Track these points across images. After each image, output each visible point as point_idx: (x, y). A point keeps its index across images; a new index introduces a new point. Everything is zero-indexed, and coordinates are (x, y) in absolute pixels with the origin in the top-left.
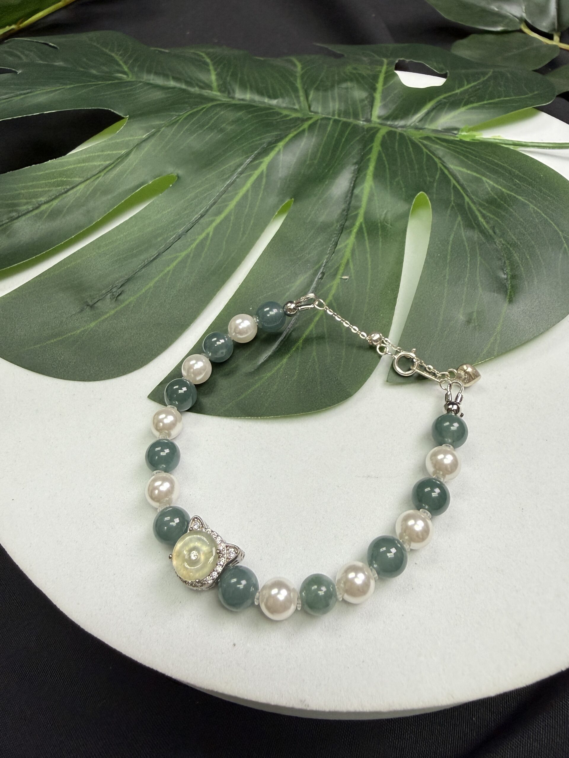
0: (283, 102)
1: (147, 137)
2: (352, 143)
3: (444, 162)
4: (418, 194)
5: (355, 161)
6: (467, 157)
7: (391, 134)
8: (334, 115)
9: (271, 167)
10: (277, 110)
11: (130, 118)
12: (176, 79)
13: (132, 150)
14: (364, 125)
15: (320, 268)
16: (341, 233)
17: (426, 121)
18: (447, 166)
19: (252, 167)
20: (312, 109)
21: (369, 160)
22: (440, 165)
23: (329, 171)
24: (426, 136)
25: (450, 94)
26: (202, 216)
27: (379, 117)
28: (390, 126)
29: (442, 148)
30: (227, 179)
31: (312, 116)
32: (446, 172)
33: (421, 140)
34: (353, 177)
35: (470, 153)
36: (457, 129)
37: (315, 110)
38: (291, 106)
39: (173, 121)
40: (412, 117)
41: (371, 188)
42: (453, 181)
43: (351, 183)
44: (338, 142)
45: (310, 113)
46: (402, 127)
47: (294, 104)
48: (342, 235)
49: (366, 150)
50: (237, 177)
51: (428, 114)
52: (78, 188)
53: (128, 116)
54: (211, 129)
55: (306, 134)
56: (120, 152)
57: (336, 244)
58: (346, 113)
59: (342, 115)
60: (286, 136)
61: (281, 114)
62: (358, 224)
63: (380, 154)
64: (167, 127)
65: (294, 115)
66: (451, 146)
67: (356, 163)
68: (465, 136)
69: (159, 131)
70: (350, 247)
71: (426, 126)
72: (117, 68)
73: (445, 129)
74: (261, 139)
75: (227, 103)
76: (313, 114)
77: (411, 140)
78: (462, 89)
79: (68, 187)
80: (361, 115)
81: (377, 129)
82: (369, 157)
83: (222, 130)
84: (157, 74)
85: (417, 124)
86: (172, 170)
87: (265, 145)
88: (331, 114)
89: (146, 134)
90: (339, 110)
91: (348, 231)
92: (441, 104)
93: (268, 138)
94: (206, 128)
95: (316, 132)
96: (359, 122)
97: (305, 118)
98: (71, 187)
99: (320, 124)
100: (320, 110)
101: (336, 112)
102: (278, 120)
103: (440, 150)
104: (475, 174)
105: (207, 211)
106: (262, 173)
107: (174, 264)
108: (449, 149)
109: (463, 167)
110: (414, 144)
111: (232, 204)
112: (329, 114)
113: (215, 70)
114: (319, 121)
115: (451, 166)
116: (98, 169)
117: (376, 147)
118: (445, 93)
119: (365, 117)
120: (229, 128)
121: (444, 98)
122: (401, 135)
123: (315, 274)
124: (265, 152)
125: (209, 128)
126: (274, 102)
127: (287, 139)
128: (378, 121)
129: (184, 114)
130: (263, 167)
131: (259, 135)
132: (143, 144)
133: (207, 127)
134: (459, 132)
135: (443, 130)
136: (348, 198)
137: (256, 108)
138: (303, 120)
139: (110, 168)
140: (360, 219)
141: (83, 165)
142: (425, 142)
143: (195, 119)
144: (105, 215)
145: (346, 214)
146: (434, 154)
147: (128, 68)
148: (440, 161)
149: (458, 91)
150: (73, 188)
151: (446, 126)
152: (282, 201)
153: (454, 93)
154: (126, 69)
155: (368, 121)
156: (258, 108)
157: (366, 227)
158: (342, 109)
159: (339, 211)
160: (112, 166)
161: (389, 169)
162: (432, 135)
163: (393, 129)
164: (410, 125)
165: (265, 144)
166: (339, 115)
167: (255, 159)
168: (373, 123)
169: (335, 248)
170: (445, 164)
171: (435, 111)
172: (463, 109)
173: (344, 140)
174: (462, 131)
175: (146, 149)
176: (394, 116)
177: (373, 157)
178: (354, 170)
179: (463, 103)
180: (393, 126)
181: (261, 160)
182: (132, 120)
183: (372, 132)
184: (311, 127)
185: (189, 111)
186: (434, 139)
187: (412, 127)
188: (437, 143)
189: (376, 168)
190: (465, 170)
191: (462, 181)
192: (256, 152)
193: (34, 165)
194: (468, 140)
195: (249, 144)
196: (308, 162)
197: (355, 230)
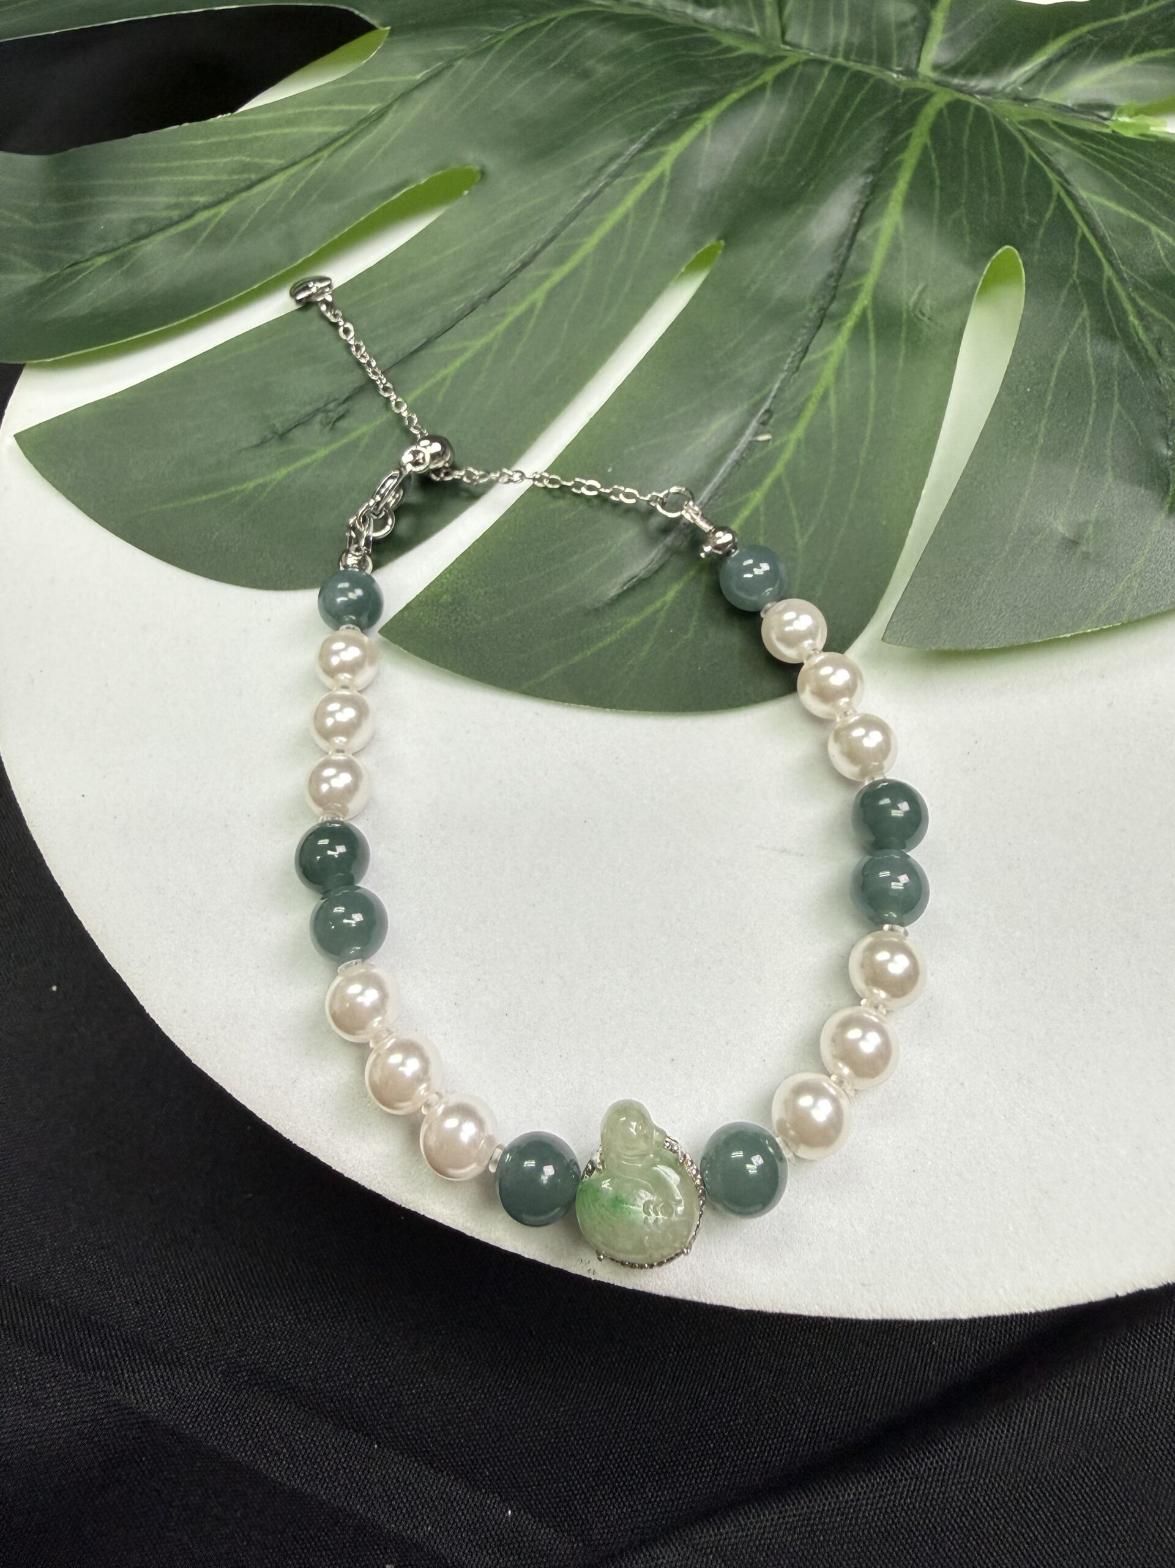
0: (726, 18)
1: (423, 79)
2: (866, 124)
3: (1069, 183)
4: (1000, 251)
5: (868, 164)
6: (1122, 176)
7: (957, 109)
8: (834, 54)
9: (682, 165)
10: (711, 33)
11: (392, 33)
13: (390, 106)
14: (899, 83)
15: (764, 399)
16: (819, 327)
17: (1040, 83)
18: (1074, 192)
19: (641, 162)
20: (788, 37)
21: (899, 165)
22: (1057, 188)
23: (807, 185)
24: (1036, 117)
25: (1105, 22)
26: (524, 265)
27: (936, 67)
28: (959, 89)
29: (1068, 150)
30: (583, 188)
31: (786, 54)
32: (1070, 205)
33: (1023, 128)
34: (859, 201)
35: (1131, 167)
36: (1110, 108)
37: (796, 41)
38: (744, 27)
39: (483, 47)
40: (1010, 72)
41: (897, 230)
42: (1083, 228)
43: (853, 215)
44: (836, 117)
45: (782, 46)
46: (982, 93)
47: (750, 24)
48: (821, 331)
49: (894, 142)
50: (607, 185)
51: (1047, 66)
52: (275, 180)
53: (388, 28)
54: (561, 69)
55: (768, 94)
56: (364, 107)
57: (805, 351)
58: (863, 53)
59: (853, 57)
60: (722, 97)
61: (718, 43)
62: (857, 309)
63: (925, 151)
64: (469, 58)
65: (747, 48)
66: (1089, 147)
67: (870, 171)
68: (1124, 125)
69: (449, 66)
70: (834, 360)
71: (1040, 96)
73: (1081, 106)
74: (666, 101)
75: (603, 12)
76: (788, 48)
77: (999, 124)
78: (1134, 14)
79: (253, 177)
80: (895, 59)
81: (925, 95)
82: (897, 159)
83: (585, 74)
85: (1020, 89)
86: (473, 158)
87: (674, 115)
88: (830, 49)
89: (421, 71)
90: (849, 45)
91: (835, 324)
92: (1080, 45)
93: (684, 98)
94: (552, 65)
95: (789, 94)
96: (890, 73)
97: (771, 56)
98: (259, 176)
99: (801, 76)
100: (805, 41)
101: (841, 48)
102: (710, 58)
103: (1063, 155)
104: (1134, 216)
105: (536, 254)
106: (662, 176)
107: (458, 363)
108: (1084, 153)
109: (1109, 198)
110: (1005, 134)
111: (591, 243)
112: (824, 51)
114: (800, 67)
115: (1083, 194)
116: (317, 143)
117: (920, 136)
118: (1095, 19)
119: (905, 62)
120: (602, 70)
121: (1088, 32)
122: (978, 109)
123: (752, 413)
124: (673, 130)
125: (559, 65)
126: (706, 15)
127: (724, 105)
128: (933, 75)
129: (510, 31)
130: (665, 164)
131: (663, 91)
132: (416, 94)
133: (555, 63)
134: (1112, 114)
135: (1076, 108)
136: (843, 250)
137: (662, 28)
138: (766, 62)
139: (342, 141)
140: (863, 301)
141: (287, 130)
142: (1032, 133)
143: (531, 43)
144: (324, 245)
145: (834, 284)
146: (1048, 162)
148: (1060, 179)
149: (1124, 17)
150: (261, 181)
151: (1084, 98)
152: (698, 244)
153: (1115, 20)
155: (911, 73)
156: (670, 27)
157: (874, 317)
158: (856, 41)
159: (820, 277)
160: (347, 138)
161: (942, 189)
162: (1050, 117)
163: (964, 97)
164: (1004, 89)
165: (675, 113)
166: (846, 57)
167: (648, 146)
168: (920, 77)
169: (802, 358)
170: (1070, 188)
171: (1064, 62)
172: (1129, 62)
173: (848, 115)
174: (1120, 113)
175: (420, 107)
176: (968, 68)
177: (910, 158)
178: (864, 186)
179: (1132, 47)
180: (965, 88)
181: (662, 149)
182: (395, 38)
183: (915, 100)
184: (781, 80)
185: (519, 25)
186: (1054, 127)
187: (1006, 96)
188: (1057, 137)
189: (912, 185)
190: (1113, 206)
191: (1103, 229)
192: (653, 129)
193: (186, 124)
194: (1130, 134)
195: (640, 109)
196: (764, 159)
197: (850, 323)
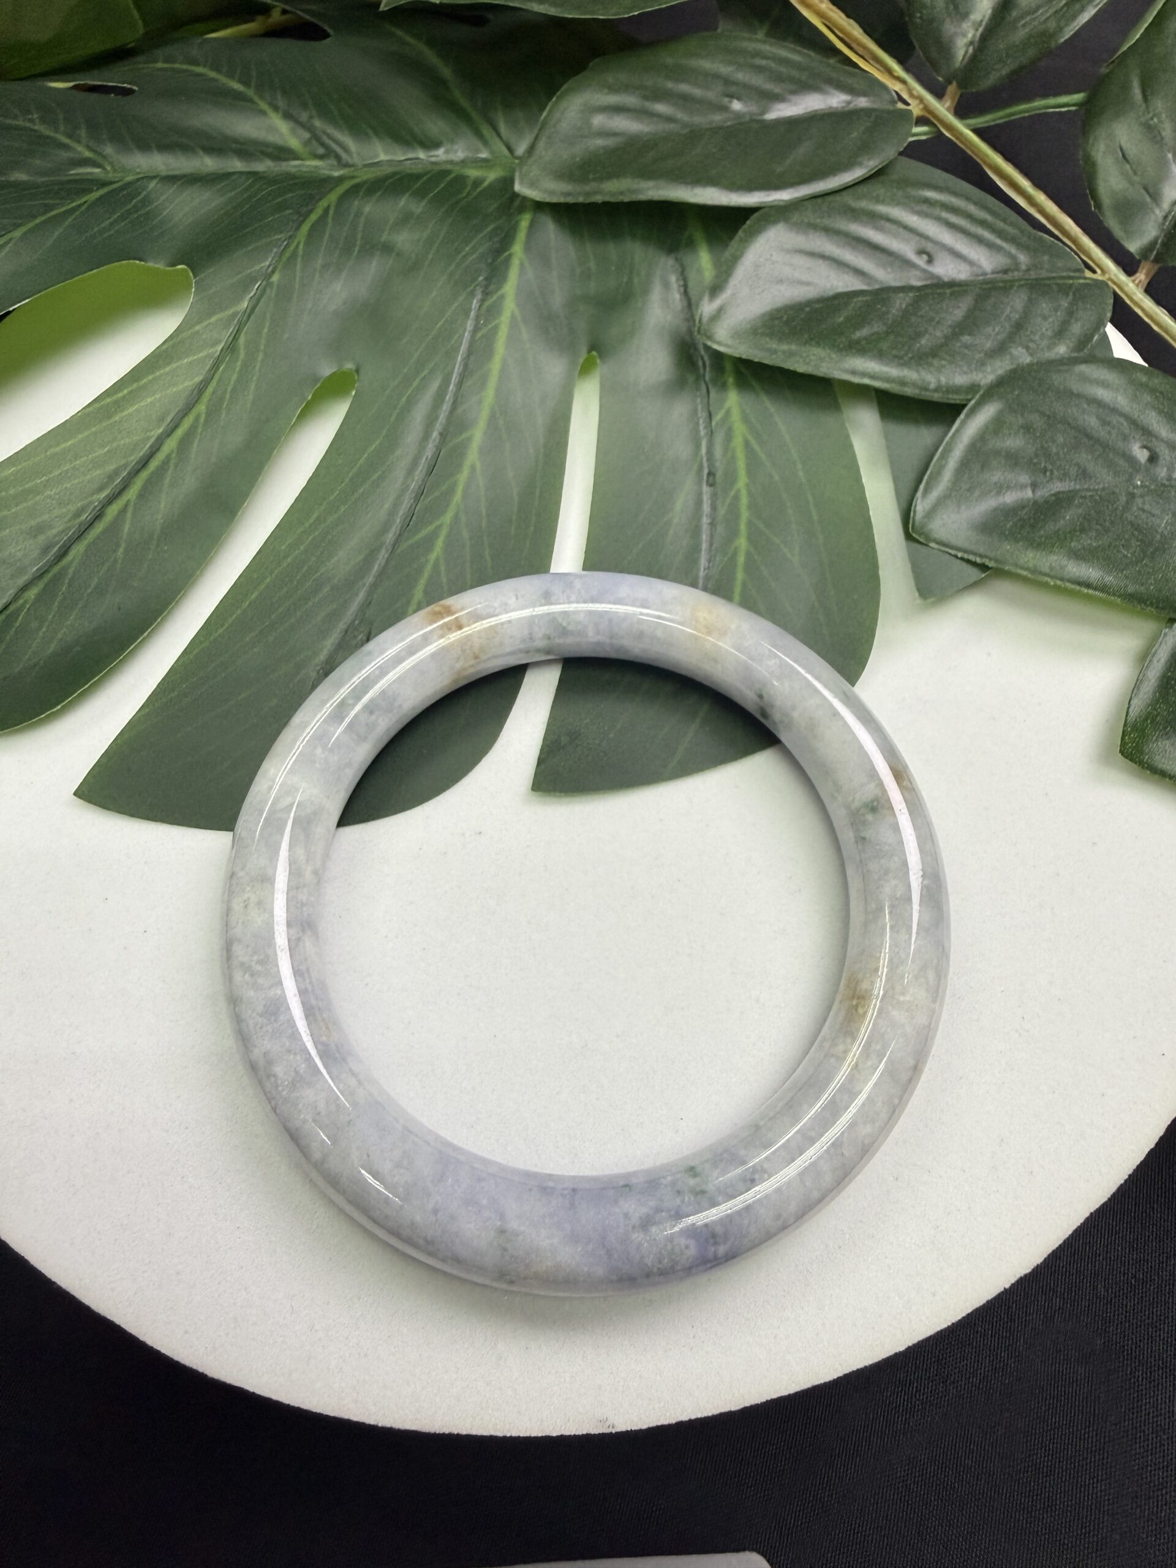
0: (456, 152)
1: (252, 304)
9: (523, 301)
11: (193, 269)
12: (210, 150)
13: (235, 338)
19: (489, 311)
34: (678, 280)
38: (475, 155)
39: (287, 255)
47: (479, 151)
54: (366, 251)
56: (211, 351)
57: (710, 414)
60: (515, 228)
61: (467, 178)
64: (282, 269)
65: (490, 176)
72: (65, 155)
84: (165, 147)
87: (488, 260)
93: (485, 241)
94: (356, 250)
102: (473, 195)
106: (513, 317)
107: (441, 542)
111: (489, 395)
113: (276, 109)
116: (186, 400)
124: (497, 273)
125: (362, 248)
126: (439, 155)
127: (522, 235)
129: (298, 233)
130: (510, 306)
131: (465, 242)
133: (357, 248)
139: (210, 389)
143: (326, 237)
147: (89, 148)
152: (574, 359)
154: (87, 154)
156: (423, 177)
160: (213, 384)
165: (487, 258)
167: (486, 294)
169: (711, 422)
181: (500, 293)
182: (200, 272)
185: (301, 225)
192: (481, 278)
195: (459, 263)
